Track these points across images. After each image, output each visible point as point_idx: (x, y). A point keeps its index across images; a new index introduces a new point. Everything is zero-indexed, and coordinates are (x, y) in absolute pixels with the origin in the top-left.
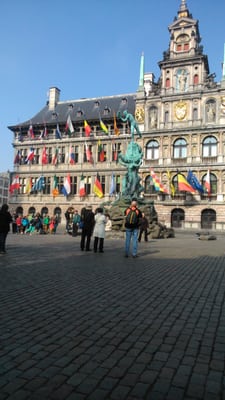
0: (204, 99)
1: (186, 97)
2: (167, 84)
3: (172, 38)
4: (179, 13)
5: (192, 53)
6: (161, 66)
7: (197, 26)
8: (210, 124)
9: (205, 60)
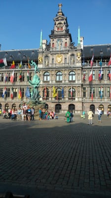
0: (70, 54)
1: (62, 52)
2: (53, 46)
3: (55, 24)
4: (58, 13)
5: (64, 32)
6: (50, 37)
7: (66, 20)
8: (72, 66)
9: (70, 36)
